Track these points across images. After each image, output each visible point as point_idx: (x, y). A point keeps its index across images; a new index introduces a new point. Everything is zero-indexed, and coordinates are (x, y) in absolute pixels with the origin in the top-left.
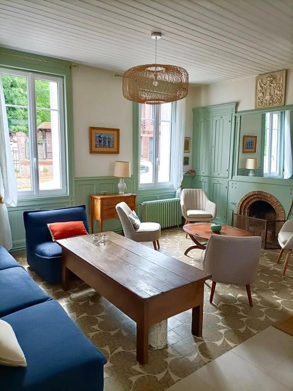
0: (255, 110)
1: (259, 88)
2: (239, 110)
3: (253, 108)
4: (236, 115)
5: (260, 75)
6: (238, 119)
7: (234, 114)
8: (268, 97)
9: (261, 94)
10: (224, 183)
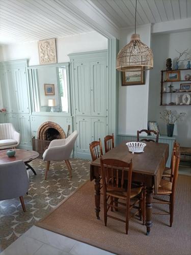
0: (40, 65)
1: (41, 50)
2: (30, 65)
3: (38, 64)
4: (29, 68)
5: (40, 41)
6: (30, 71)
7: (27, 68)
8: (46, 57)
9: (42, 55)
10: (26, 117)
